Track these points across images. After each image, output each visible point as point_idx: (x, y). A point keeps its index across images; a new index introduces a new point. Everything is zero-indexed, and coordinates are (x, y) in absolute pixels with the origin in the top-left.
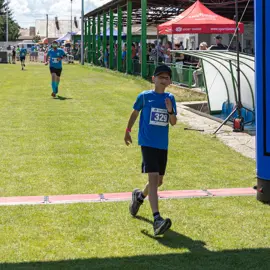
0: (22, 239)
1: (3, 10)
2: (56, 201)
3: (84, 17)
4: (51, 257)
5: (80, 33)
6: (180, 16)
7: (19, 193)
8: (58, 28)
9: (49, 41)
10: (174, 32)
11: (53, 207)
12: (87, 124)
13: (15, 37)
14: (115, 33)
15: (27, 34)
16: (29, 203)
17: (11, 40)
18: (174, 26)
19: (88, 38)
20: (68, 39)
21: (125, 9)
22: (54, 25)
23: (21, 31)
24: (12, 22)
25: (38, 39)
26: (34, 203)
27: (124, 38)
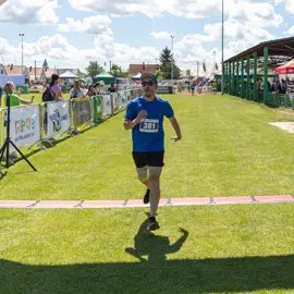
0: (197, 237)
1: (169, 59)
2: (219, 201)
3: (223, 63)
4: (221, 255)
5: (221, 73)
6: (291, 62)
7: (191, 194)
9: (200, 79)
10: (288, 73)
11: (218, 207)
12: (232, 138)
13: (177, 76)
14: (245, 74)
15: (185, 75)
16: (199, 204)
18: (287, 69)
19: (226, 77)
20: (212, 78)
21: (252, 57)
22: (202, 69)
24: (175, 67)
25: (192, 78)
26: (203, 204)
27: (251, 77)
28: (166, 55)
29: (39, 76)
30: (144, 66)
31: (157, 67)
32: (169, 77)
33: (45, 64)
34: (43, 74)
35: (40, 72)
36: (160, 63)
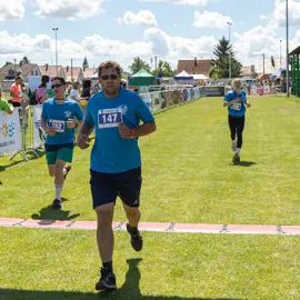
1: (227, 52)
8: (273, 65)
9: (266, 77)
13: (237, 74)
15: (249, 72)
17: (234, 76)
20: (279, 75)
22: (270, 63)
23: (242, 69)
24: (235, 62)
25: (255, 75)
28: (224, 46)
29: (76, 78)
30: (196, 62)
31: (212, 63)
32: (226, 76)
33: (85, 63)
34: (81, 74)
35: (78, 72)
36: (216, 58)
